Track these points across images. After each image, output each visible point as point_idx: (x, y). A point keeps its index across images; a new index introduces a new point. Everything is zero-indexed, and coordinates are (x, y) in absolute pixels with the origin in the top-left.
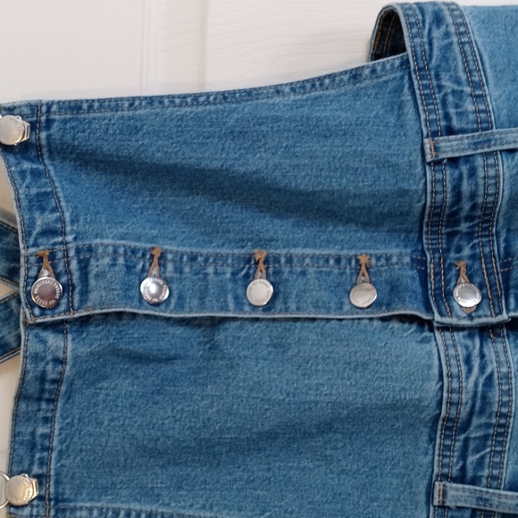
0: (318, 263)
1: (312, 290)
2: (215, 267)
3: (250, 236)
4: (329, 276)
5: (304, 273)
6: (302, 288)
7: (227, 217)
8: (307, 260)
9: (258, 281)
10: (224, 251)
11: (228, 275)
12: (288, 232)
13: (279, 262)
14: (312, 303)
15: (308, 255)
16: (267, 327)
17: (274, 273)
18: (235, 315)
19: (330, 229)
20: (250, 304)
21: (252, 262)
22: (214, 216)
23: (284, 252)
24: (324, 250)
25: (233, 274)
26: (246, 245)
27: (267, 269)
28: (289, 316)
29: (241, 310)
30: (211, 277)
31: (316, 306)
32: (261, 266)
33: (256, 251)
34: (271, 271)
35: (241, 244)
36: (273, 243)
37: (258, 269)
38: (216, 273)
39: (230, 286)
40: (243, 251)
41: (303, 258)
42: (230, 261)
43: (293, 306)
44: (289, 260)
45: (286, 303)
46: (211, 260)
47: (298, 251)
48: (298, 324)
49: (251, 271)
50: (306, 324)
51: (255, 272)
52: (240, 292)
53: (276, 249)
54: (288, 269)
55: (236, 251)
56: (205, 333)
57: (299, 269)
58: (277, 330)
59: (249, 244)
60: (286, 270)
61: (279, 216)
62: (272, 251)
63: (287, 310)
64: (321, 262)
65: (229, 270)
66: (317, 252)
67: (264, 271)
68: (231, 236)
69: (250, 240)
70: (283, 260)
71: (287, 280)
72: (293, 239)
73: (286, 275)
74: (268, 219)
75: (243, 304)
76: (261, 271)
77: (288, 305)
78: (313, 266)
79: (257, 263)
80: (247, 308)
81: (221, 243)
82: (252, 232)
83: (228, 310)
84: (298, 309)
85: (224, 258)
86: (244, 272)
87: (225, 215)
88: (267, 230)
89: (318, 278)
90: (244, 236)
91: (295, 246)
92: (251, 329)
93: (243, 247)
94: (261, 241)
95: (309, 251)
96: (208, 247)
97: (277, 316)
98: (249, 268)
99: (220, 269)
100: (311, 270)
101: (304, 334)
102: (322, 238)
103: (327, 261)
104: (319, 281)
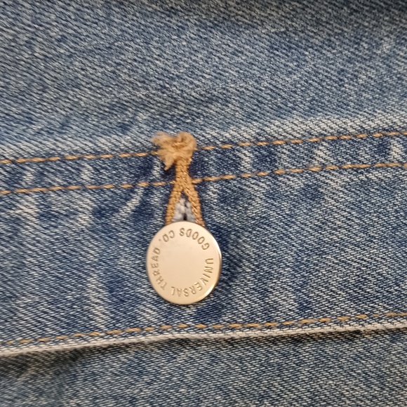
0: (355, 157)
1: (342, 245)
2: (43, 197)
3: (141, 94)
4: (391, 194)
5: (313, 194)
6: (311, 240)
7: (63, 39)
8: (322, 153)
9: (176, 227)
10: (69, 144)
11: (85, 220)
12: (255, 71)
13: (236, 164)
14: (344, 286)
15: (322, 136)
16: (214, 359)
17: (223, 199)
18: (112, 341)
19: (386, 47)
20: (160, 300)
21: (156, 172)
22: (23, 38)
23: (247, 132)
24: (372, 115)
25: (99, 213)
26: (133, 121)
27: (201, 188)
28: (276, 332)
29: (133, 320)
30: (32, 229)
31: (359, 296)
32: (184, 181)
33: (162, 137)
34: (212, 193)
35: (120, 118)
36: (214, 109)
37: (176, 193)
38: (46, 215)
39: (92, 251)
40: (125, 140)
41: (309, 145)
42: (86, 175)
43: (287, 302)
44: (267, 156)
45: (264, 293)
46: (29, 177)
47: (292, 126)
48: (307, 349)
49: (156, 199)
50: (329, 349)
51: (166, 200)
52: (125, 262)
53: (225, 126)
54: (264, 186)
55: (103, 142)
56: (40, 383)
57: (297, 183)
58: (244, 371)
59: (142, 116)
60: (259, 189)
61: (224, 20)
62: (211, 133)
63: (268, 314)
64: (365, 155)
65: (86, 203)
66: (352, 124)
67: (192, 194)
68: (85, 98)
69: (143, 105)
70: (247, 159)
71: (264, 221)
72: (275, 91)
73: (258, 206)
74: (191, 33)
75: (137, 300)
76: (184, 196)
77: (271, 298)
78: (341, 170)
79: (170, 173)
80: (149, 314)
81: (57, 119)
82: (145, 80)
83: (90, 329)
84: (304, 308)
85: (69, 167)
86: (135, 202)
87: (55, 33)
88: (191, 71)
89: (356, 206)
90: (124, 95)
91: (280, 112)
92: (167, 368)
93: (124, 128)
94: (175, 104)
95: (326, 123)
96: (19, 137)
97: (238, 334)
98: (148, 191)
99: (58, 202)
100: (336, 182)
101: (327, 383)
102: (363, 78)
103: (383, 149)
104: (362, 212)
